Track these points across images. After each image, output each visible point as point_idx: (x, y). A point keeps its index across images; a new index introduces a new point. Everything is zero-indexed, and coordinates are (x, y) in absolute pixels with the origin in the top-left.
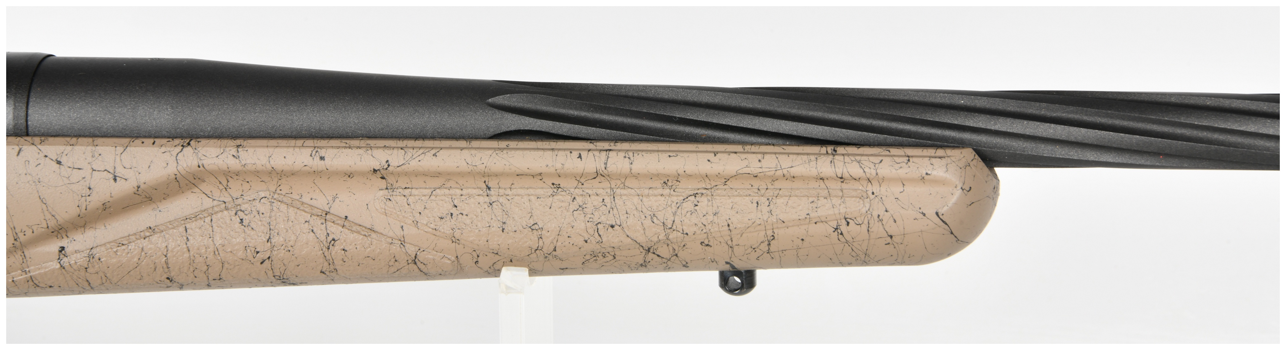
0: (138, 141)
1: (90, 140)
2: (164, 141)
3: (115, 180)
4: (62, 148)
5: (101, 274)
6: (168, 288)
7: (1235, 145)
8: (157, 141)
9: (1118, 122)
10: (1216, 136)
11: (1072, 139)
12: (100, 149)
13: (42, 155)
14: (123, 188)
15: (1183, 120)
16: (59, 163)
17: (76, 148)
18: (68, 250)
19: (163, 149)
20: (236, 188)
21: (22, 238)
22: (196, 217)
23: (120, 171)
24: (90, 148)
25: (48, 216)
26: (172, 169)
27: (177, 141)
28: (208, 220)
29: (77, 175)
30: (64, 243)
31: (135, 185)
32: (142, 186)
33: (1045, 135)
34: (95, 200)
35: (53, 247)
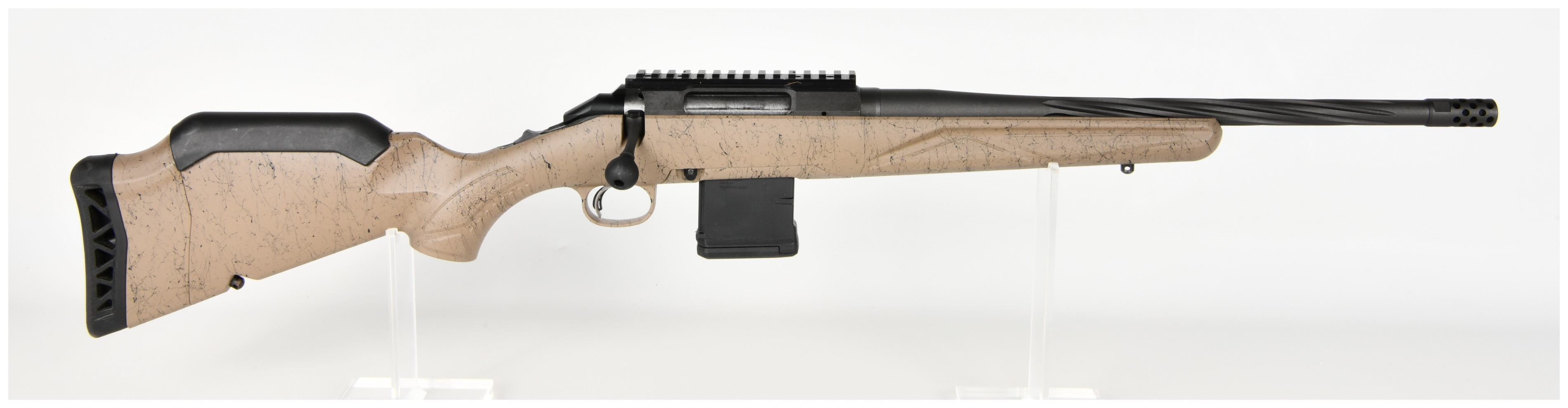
0: (921, 118)
1: (904, 117)
2: (931, 118)
3: (914, 131)
4: (895, 120)
5: (905, 167)
6: (929, 173)
7: (1303, 117)
8: (928, 118)
9: (1264, 109)
10: (1297, 113)
11: (1249, 115)
12: (909, 121)
13: (888, 123)
14: (917, 135)
15: (1286, 108)
16: (894, 126)
17: (900, 120)
18: (894, 158)
19: (931, 120)
20: (954, 135)
21: (880, 153)
22: (940, 145)
23: (916, 129)
24: (905, 120)
25: (890, 145)
26: (934, 128)
27: (935, 118)
28: (944, 146)
29: (901, 130)
30: (892, 155)
31: (922, 133)
32: (924, 134)
33: (1240, 113)
34: (907, 139)
35: (888, 156)
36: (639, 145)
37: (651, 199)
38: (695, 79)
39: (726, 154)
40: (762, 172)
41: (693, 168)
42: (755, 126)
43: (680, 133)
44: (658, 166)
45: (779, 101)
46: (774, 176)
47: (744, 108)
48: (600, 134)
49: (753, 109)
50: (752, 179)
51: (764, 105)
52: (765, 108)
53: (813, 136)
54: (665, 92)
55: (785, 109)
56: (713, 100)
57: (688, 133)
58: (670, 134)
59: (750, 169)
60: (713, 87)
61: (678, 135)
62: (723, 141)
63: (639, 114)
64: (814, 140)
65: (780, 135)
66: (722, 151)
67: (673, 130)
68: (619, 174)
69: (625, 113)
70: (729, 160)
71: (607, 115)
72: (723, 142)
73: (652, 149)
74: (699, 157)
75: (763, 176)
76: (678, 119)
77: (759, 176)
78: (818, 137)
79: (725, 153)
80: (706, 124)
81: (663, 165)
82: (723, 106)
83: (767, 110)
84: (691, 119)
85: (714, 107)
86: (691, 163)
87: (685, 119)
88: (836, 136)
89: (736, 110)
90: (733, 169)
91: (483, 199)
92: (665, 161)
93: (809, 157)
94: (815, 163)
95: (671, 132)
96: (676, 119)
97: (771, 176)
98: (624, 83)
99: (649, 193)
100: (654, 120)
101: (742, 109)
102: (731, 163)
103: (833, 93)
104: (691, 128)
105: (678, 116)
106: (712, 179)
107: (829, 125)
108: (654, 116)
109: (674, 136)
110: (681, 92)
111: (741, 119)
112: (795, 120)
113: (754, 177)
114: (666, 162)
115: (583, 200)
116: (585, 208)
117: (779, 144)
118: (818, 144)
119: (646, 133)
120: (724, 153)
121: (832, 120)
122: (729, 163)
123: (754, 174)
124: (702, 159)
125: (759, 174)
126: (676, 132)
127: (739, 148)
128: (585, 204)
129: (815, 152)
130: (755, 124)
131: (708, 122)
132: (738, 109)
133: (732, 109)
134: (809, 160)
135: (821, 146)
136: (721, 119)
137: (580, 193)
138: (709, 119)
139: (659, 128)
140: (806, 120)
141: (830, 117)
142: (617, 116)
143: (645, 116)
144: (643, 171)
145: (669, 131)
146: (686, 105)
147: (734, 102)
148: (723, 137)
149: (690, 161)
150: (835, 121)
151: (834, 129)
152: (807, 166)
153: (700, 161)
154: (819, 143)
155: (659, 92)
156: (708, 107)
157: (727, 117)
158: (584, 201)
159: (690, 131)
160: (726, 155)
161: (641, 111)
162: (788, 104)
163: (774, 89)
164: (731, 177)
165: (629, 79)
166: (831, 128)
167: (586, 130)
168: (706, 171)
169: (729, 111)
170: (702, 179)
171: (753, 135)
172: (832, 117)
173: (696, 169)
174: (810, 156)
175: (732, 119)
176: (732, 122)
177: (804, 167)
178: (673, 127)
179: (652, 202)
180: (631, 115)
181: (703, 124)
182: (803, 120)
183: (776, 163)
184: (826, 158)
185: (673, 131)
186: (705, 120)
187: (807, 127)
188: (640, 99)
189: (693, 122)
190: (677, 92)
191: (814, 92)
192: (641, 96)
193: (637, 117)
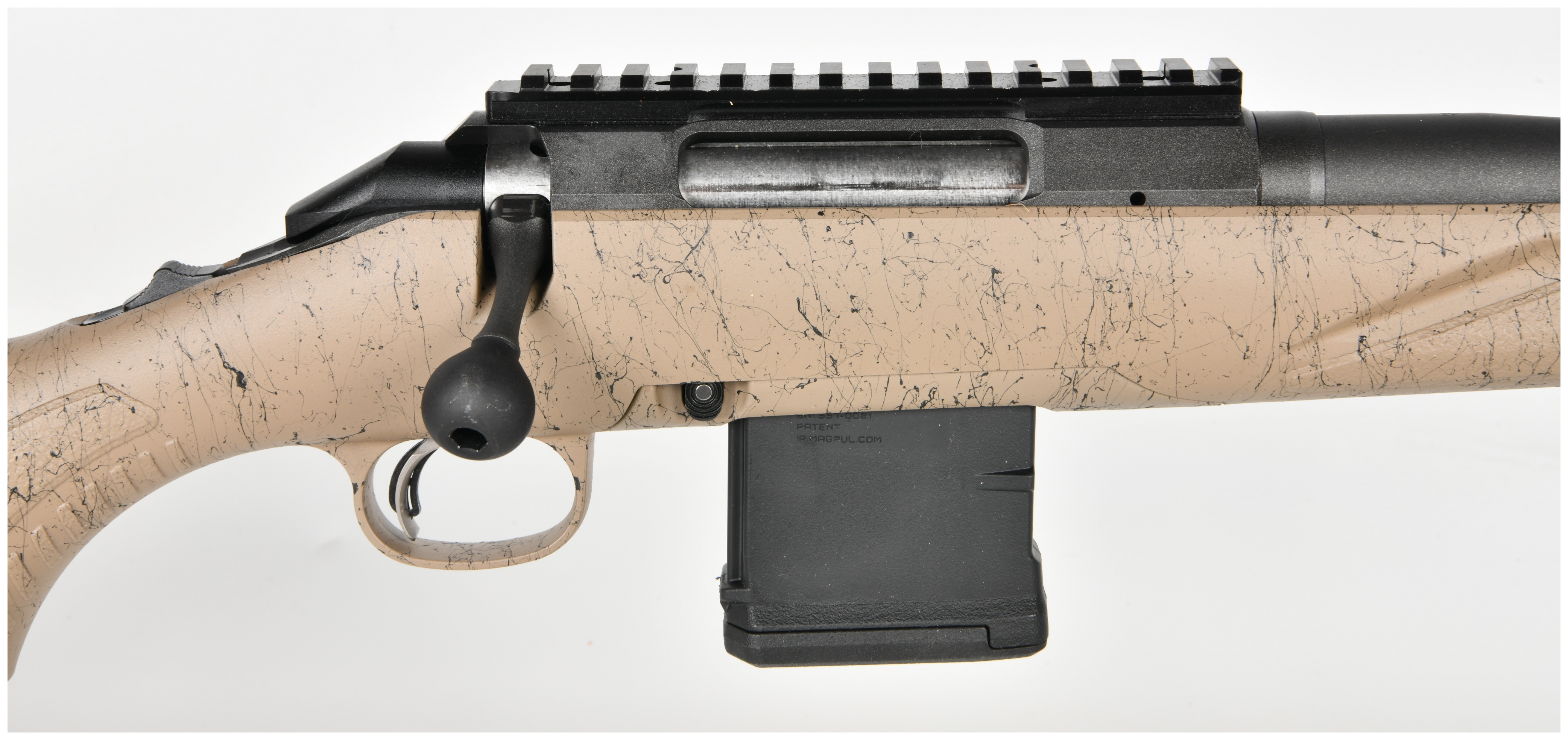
0: (1466, 208)
1: (1409, 208)
2: (1499, 207)
3: (1443, 253)
4: (1379, 217)
5: (1407, 369)
6: (1482, 387)
8: (1490, 207)
12: (1423, 218)
13: (1354, 226)
14: (1454, 263)
16: (1376, 235)
17: (1393, 217)
18: (1370, 341)
19: (1500, 216)
21: (1324, 325)
22: (1526, 297)
23: (1449, 243)
24: (1411, 217)
25: (1360, 298)
26: (1513, 241)
27: (1514, 207)
28: (1543, 301)
29: (1397, 249)
30: (1364, 331)
31: (1468, 259)
32: (1476, 261)
34: (1418, 279)
35: (1351, 337)
36: (535, 308)
37: (576, 479)
38: (712, 92)
39: (819, 333)
40: (933, 391)
41: (712, 379)
42: (912, 242)
43: (667, 268)
44: (598, 375)
45: (988, 159)
46: (973, 403)
47: (875, 186)
48: (405, 274)
49: (904, 187)
50: (900, 412)
51: (940, 174)
52: (943, 184)
53: (1104, 273)
54: (617, 134)
55: (1008, 187)
56: (772, 160)
57: (694, 269)
58: (636, 270)
59: (895, 380)
60: (772, 116)
61: (662, 275)
62: (810, 292)
63: (533, 207)
64: (1105, 287)
65: (995, 271)
66: (806, 326)
67: (646, 258)
68: (468, 407)
69: (487, 205)
70: (829, 351)
71: (429, 213)
72: (808, 296)
73: (578, 320)
74: (729, 344)
75: (937, 404)
76: (662, 223)
77: (924, 404)
78: (1119, 276)
79: (815, 330)
80: (753, 239)
81: (613, 371)
82: (806, 179)
83: (949, 188)
84: (702, 223)
85: (775, 182)
86: (706, 364)
87: (684, 222)
88: (1179, 271)
89: (849, 191)
90: (840, 382)
91: (20, 491)
92: (620, 358)
93: (1088, 341)
94: (1108, 359)
95: (639, 264)
96: (656, 223)
97: (964, 401)
98: (481, 106)
99: (570, 460)
100: (584, 226)
101: (867, 188)
102: (835, 362)
103: (1164, 130)
104: (705, 250)
105: (659, 213)
106: (771, 414)
107: (1155, 237)
108: (581, 214)
109: (649, 278)
110: (668, 134)
111: (866, 220)
112: (1043, 219)
113: (908, 405)
114: (623, 363)
115: (355, 487)
116: (365, 510)
117: (991, 299)
118: (1120, 300)
119: (555, 270)
120: (811, 332)
121: (1166, 219)
122: (829, 363)
123: (909, 398)
124: (739, 351)
125: (924, 396)
126: (654, 263)
127: (862, 312)
128: (364, 498)
129: (1108, 324)
130: (911, 235)
131: (758, 230)
132: (853, 186)
133: (834, 187)
134: (1088, 350)
135: (1131, 305)
136: (801, 220)
137: (345, 464)
138: (764, 222)
139: (599, 253)
140: (1081, 220)
141: (1158, 209)
142: (461, 213)
143: (554, 214)
144: (551, 392)
145: (632, 263)
146: (686, 177)
147: (840, 165)
148: (808, 280)
149: (700, 358)
150: (1176, 220)
151: (1172, 247)
152: (1080, 371)
153: (734, 358)
154: (1123, 295)
155: (597, 134)
156: (757, 181)
157: (821, 213)
158: (360, 488)
159: (700, 262)
160: (817, 337)
161: (541, 199)
162: (1017, 168)
163: (972, 120)
164: (835, 408)
165: (497, 94)
166: (1163, 244)
167: (359, 260)
168: (753, 388)
169: (824, 195)
170: (739, 415)
171: (907, 270)
172: (1165, 210)
173: (722, 383)
174: (1094, 337)
175: (835, 221)
176: (839, 230)
177: (1070, 373)
178: (646, 250)
179: (578, 487)
180: (506, 210)
181: (742, 236)
182: (1070, 221)
183: (983, 362)
184: (1143, 344)
185: (646, 263)
186: (750, 224)
187: (1082, 243)
188: (535, 158)
189: (711, 232)
190: (657, 136)
191: (1103, 130)
192: (539, 150)
193: (527, 216)
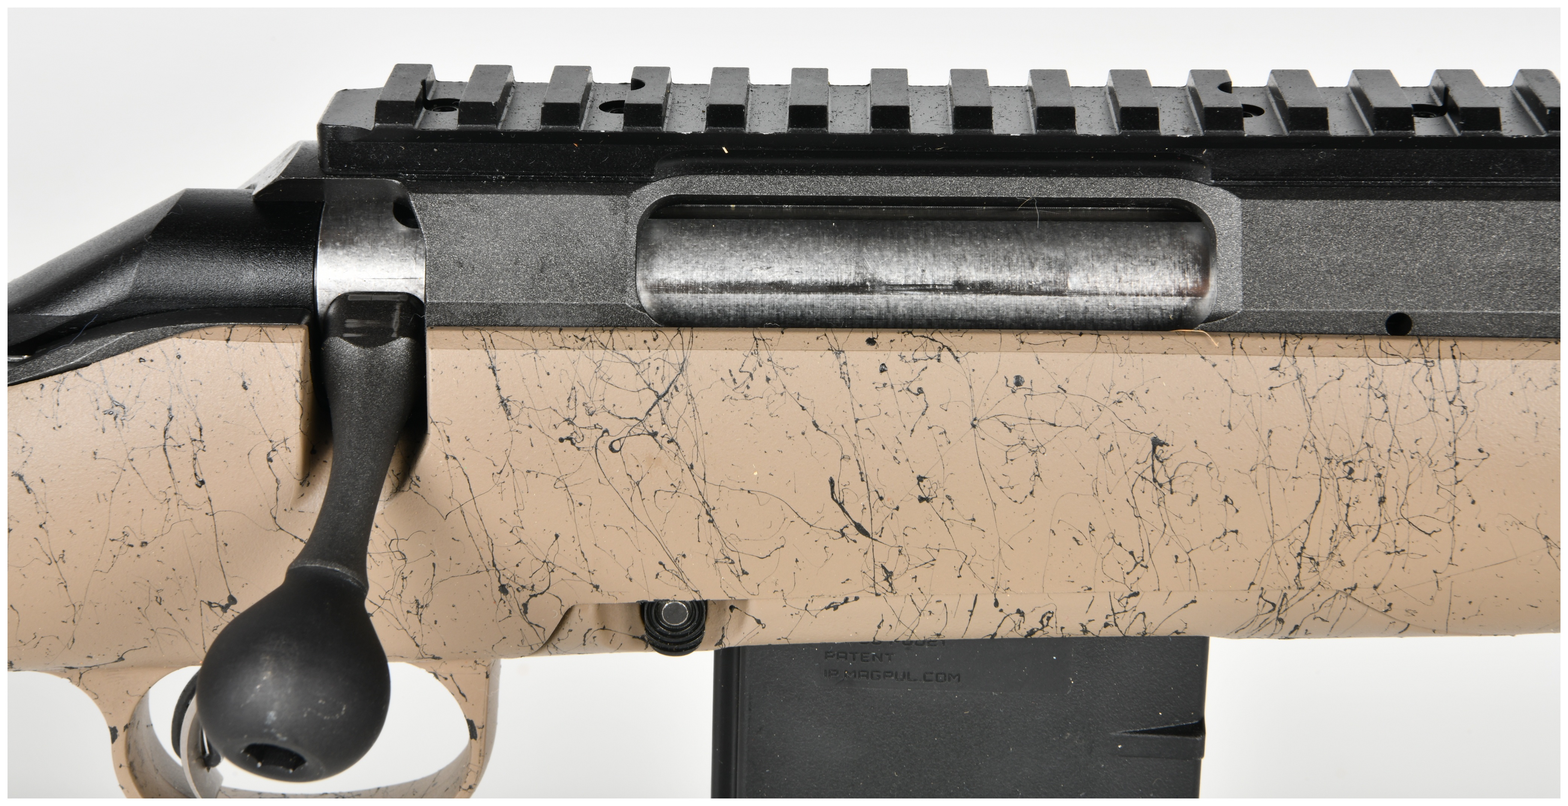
36: (398, 489)
37: (470, 723)
38: (694, 135)
39: (865, 533)
40: (1048, 616)
41: (689, 598)
42: (1021, 392)
43: (617, 428)
44: (503, 589)
45: (1147, 245)
46: (1112, 632)
47: (959, 287)
49: (1008, 290)
50: (992, 643)
51: (1063, 267)
52: (1071, 286)
53: (1340, 449)
54: (536, 199)
55: (1180, 294)
56: (791, 241)
57: (662, 430)
58: (566, 430)
59: (986, 601)
60: (792, 170)
61: (608, 439)
62: (850, 470)
63: (396, 316)
64: (1341, 471)
65: (1156, 443)
66: (844, 521)
67: (581, 410)
68: (272, 715)
69: (320, 309)
70: (880, 560)
71: (221, 330)
72: (848, 475)
73: (469, 508)
74: (717, 546)
75: (1052, 632)
76: (608, 354)
77: (1032, 632)
78: (1364, 455)
79: (859, 527)
80: (758, 384)
81: (528, 583)
82: (845, 274)
83: (1082, 293)
84: (675, 356)
85: (795, 279)
86: (679, 574)
87: (645, 354)
88: (1466, 449)
89: (918, 296)
90: (895, 601)
92: (539, 564)
93: (1308, 552)
94: (1338, 579)
95: (570, 421)
96: (598, 354)
97: (1096, 629)
98: (312, 137)
99: (461, 695)
100: (479, 357)
101: (946, 290)
102: (889, 575)
103: (1446, 205)
104: (679, 400)
105: (604, 337)
106: (783, 642)
107: (1428, 391)
108: (474, 336)
109: (587, 443)
110: (619, 199)
111: (945, 354)
112: (1240, 359)
113: (1006, 631)
114: (543, 572)
115: (114, 732)
116: (131, 766)
117: (1149, 486)
118: (1367, 493)
120: (851, 531)
121: (1448, 363)
122: (880, 575)
123: (1008, 625)
124: (734, 556)
125: (1032, 622)
126: (594, 420)
127: (936, 503)
128: (128, 749)
129: (1343, 528)
130: (1018, 382)
131: (767, 368)
132: (923, 288)
133: (892, 288)
134: (1306, 564)
135: (1382, 500)
136: (839, 352)
137: (96, 697)
138: (776, 355)
139: (504, 403)
140: (1305, 362)
141: (1434, 344)
142: (276, 331)
143: (432, 336)
144: (426, 613)
145: (558, 419)
146: (649, 268)
147: (902, 250)
148: (849, 451)
149: (670, 565)
150: (1465, 365)
151: (1457, 410)
152: (1290, 594)
153: (724, 568)
154: (1370, 485)
155: (502, 198)
156: (769, 277)
157: (871, 341)
158: (121, 734)
159: (671, 420)
160: (861, 538)
161: (409, 299)
163: (1122, 181)
164: (886, 635)
165: (337, 130)
166: (1442, 404)
167: (106, 405)
168: (755, 609)
169: (876, 301)
170: (732, 641)
171: (1013, 438)
172: (1446, 345)
173: (706, 602)
174: (1318, 546)
175: (894, 355)
176: (899, 371)
177: (1274, 596)
178: (581, 398)
180: (351, 323)
181: (741, 378)
182: (1286, 362)
183: (1131, 579)
184: (1399, 560)
185: (582, 420)
186: (753, 359)
187: (1305, 401)
188: (403, 229)
189: (689, 370)
190: (600, 202)
191: (1341, 205)
192: (405, 215)
193: (385, 337)
